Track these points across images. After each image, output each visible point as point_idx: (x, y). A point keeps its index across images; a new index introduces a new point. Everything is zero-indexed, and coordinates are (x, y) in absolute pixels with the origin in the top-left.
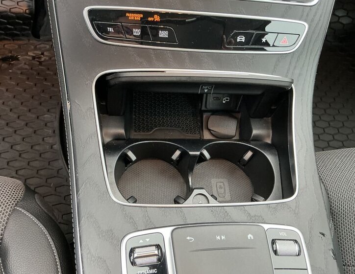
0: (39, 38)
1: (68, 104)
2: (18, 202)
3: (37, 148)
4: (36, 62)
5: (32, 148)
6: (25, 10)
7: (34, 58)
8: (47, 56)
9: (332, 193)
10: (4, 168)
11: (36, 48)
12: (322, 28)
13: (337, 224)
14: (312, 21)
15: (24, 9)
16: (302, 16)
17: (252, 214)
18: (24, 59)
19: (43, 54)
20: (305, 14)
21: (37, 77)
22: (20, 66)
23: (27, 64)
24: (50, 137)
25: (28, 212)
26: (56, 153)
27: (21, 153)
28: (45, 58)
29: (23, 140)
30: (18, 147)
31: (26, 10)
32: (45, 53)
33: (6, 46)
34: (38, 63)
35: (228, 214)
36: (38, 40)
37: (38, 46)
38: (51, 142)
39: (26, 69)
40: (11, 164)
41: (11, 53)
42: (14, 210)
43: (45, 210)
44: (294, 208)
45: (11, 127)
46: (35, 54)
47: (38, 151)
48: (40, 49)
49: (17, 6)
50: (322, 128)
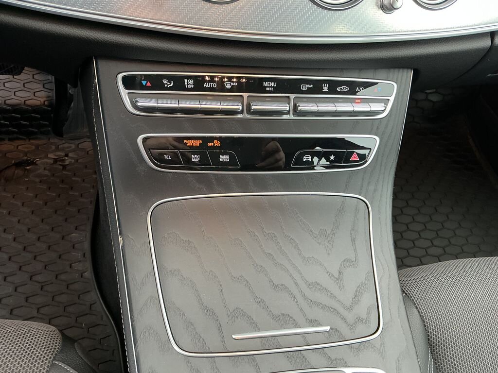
0: (62, 136)
1: (120, 239)
2: (56, 354)
3: (63, 277)
4: (58, 166)
5: (56, 277)
6: (42, 102)
7: (56, 161)
8: (72, 158)
9: (429, 320)
10: (22, 306)
11: (57, 149)
12: (395, 140)
13: (438, 358)
14: (384, 133)
15: (42, 100)
16: (372, 129)
17: (333, 357)
18: (44, 162)
19: (67, 155)
20: (375, 128)
21: (61, 186)
22: (39, 172)
23: (47, 170)
24: (80, 261)
25: (70, 366)
26: (87, 283)
27: (43, 284)
28: (70, 160)
29: (45, 268)
30: (39, 278)
31: (44, 101)
32: (70, 155)
33: (19, 147)
34: (61, 167)
35: (306, 359)
36: (61, 138)
37: (60, 146)
38: (80, 268)
39: (47, 176)
40: (30, 300)
41: (26, 156)
42: (53, 365)
43: (88, 363)
44: (379, 347)
45: (29, 252)
46: (57, 156)
47: (65, 281)
48: (63, 150)
49: (34, 98)
50: (422, 223)
